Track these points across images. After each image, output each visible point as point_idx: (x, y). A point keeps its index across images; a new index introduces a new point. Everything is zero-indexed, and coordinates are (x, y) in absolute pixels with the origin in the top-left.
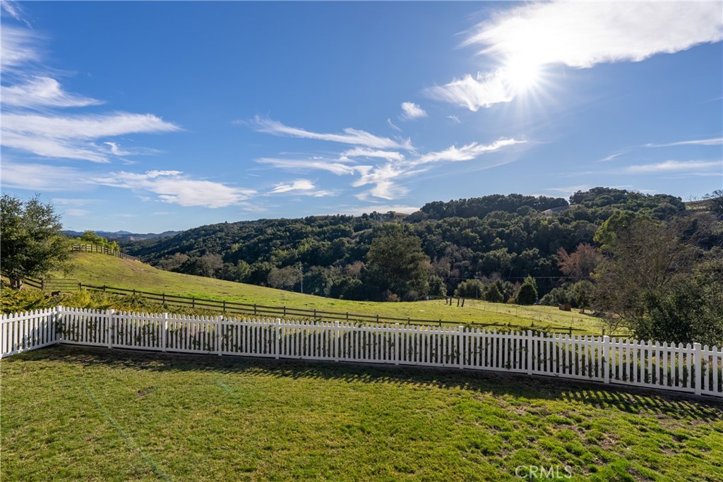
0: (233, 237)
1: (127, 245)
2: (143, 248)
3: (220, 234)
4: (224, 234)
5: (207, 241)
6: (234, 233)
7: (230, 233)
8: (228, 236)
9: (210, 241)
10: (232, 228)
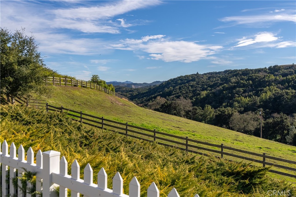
0: (203, 85)
1: (129, 91)
2: (139, 94)
3: (192, 83)
4: (195, 83)
5: (182, 88)
6: (203, 82)
7: (200, 82)
8: (199, 85)
9: (184, 88)
10: (202, 78)
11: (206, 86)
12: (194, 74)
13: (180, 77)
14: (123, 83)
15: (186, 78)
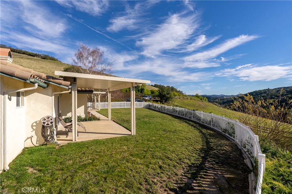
0: (271, 96)
1: (222, 100)
2: (228, 101)
3: (263, 95)
4: (266, 94)
5: (255, 98)
6: (272, 94)
7: (269, 94)
8: (268, 95)
9: (257, 98)
10: (272, 91)
11: (274, 96)
12: (266, 89)
13: (255, 91)
14: (219, 95)
15: (260, 92)
